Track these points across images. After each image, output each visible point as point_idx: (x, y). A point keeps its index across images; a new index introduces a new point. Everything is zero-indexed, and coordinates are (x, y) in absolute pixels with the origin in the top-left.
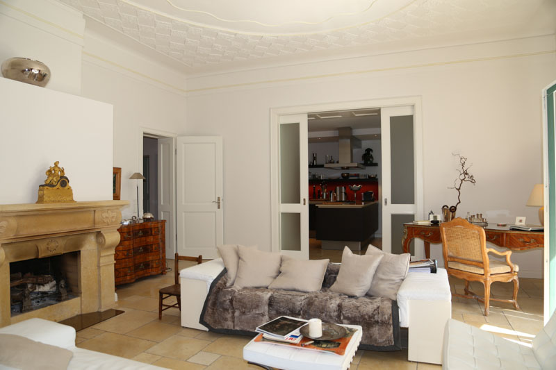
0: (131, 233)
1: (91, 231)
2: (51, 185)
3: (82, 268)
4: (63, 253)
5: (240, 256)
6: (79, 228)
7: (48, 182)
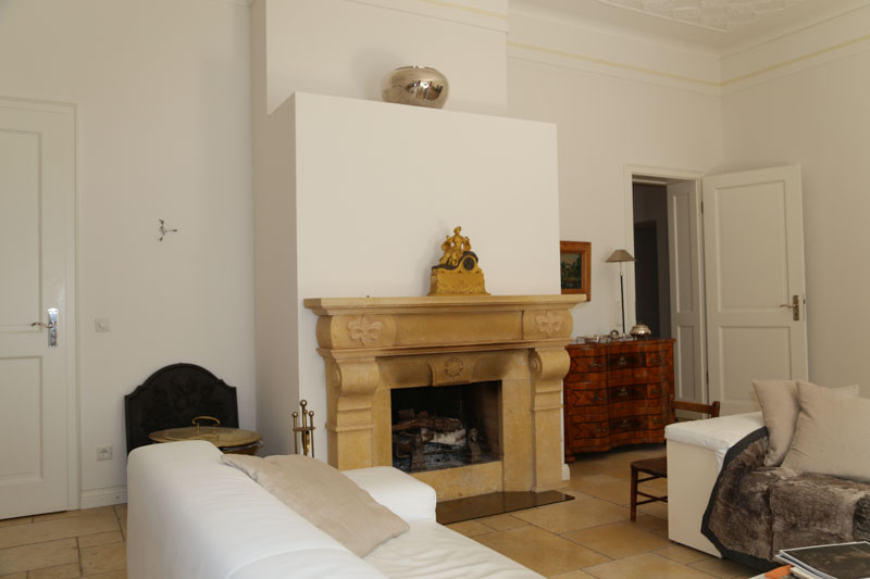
0: (603, 360)
1: (517, 347)
2: (448, 266)
3: (505, 410)
4: (471, 381)
5: (804, 406)
6: (495, 339)
7: (444, 261)
